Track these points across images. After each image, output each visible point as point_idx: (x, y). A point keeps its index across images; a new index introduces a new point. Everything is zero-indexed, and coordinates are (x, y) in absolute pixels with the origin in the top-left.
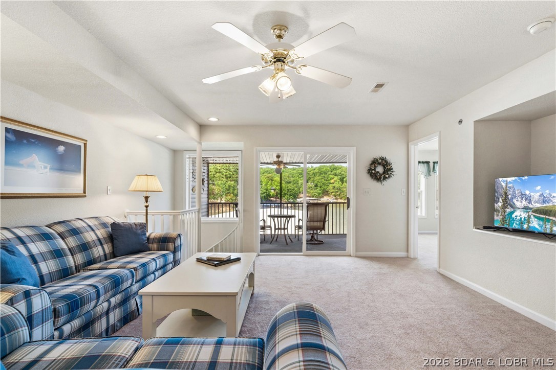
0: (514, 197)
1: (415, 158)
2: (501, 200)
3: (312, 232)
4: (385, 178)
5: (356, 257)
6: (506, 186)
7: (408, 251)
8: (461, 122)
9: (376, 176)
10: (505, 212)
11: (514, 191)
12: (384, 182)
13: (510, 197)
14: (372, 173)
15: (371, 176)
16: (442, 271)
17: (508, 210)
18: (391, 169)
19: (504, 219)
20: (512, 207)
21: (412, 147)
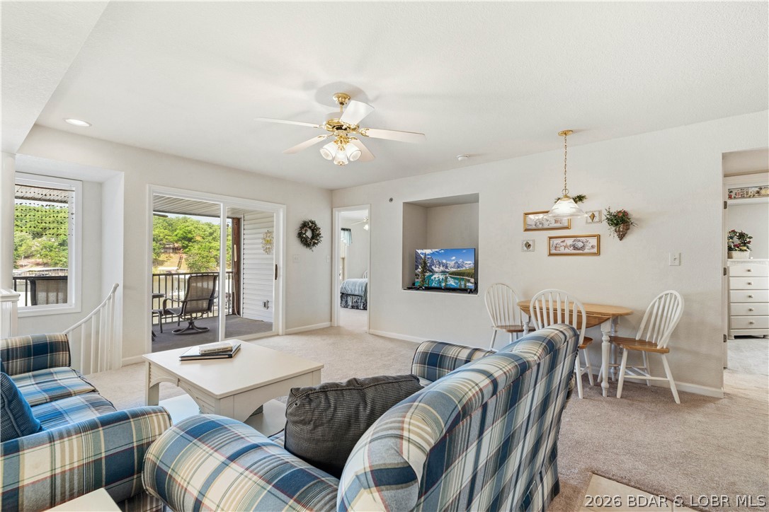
0: (433, 264)
1: (339, 224)
2: (420, 267)
3: (189, 317)
4: (315, 244)
5: (286, 335)
6: (425, 257)
7: (331, 321)
8: (391, 200)
9: (307, 241)
10: (424, 275)
11: (432, 261)
12: (314, 248)
13: (428, 265)
14: (303, 237)
15: (301, 240)
16: (372, 331)
17: (427, 274)
18: (319, 234)
19: (424, 280)
20: (430, 271)
21: (336, 213)
